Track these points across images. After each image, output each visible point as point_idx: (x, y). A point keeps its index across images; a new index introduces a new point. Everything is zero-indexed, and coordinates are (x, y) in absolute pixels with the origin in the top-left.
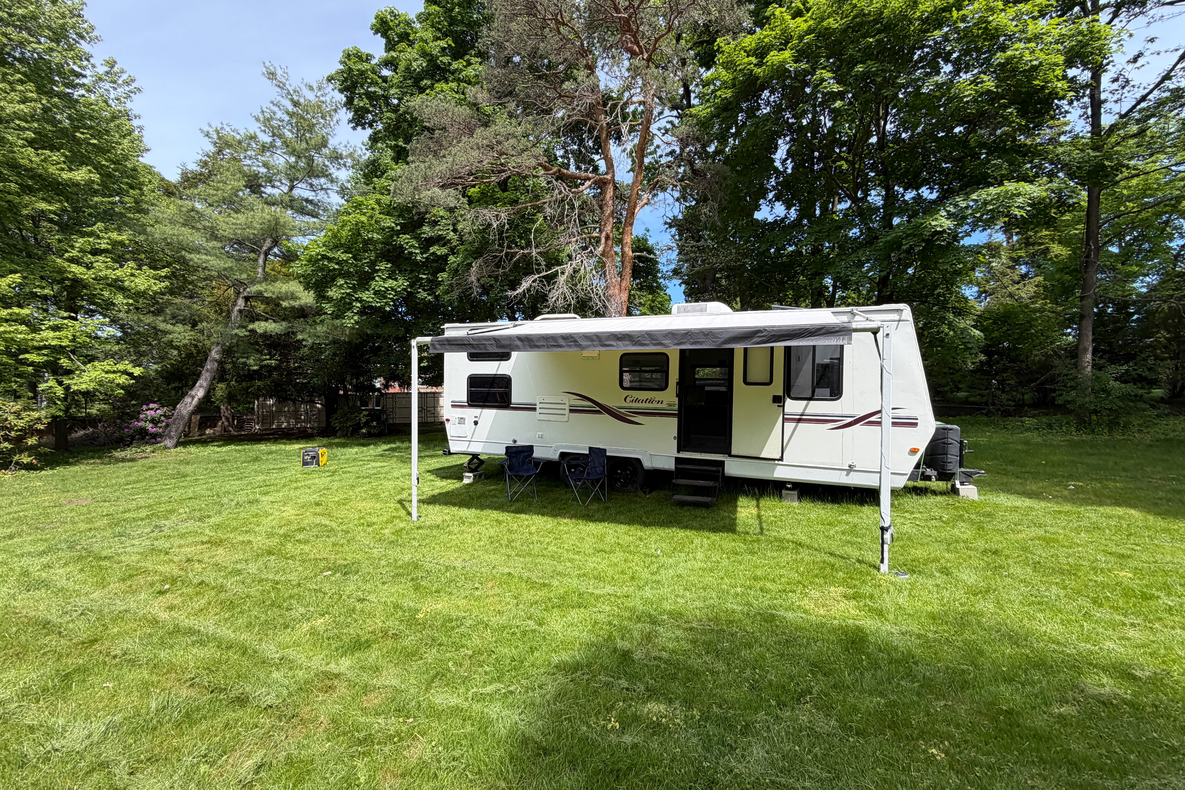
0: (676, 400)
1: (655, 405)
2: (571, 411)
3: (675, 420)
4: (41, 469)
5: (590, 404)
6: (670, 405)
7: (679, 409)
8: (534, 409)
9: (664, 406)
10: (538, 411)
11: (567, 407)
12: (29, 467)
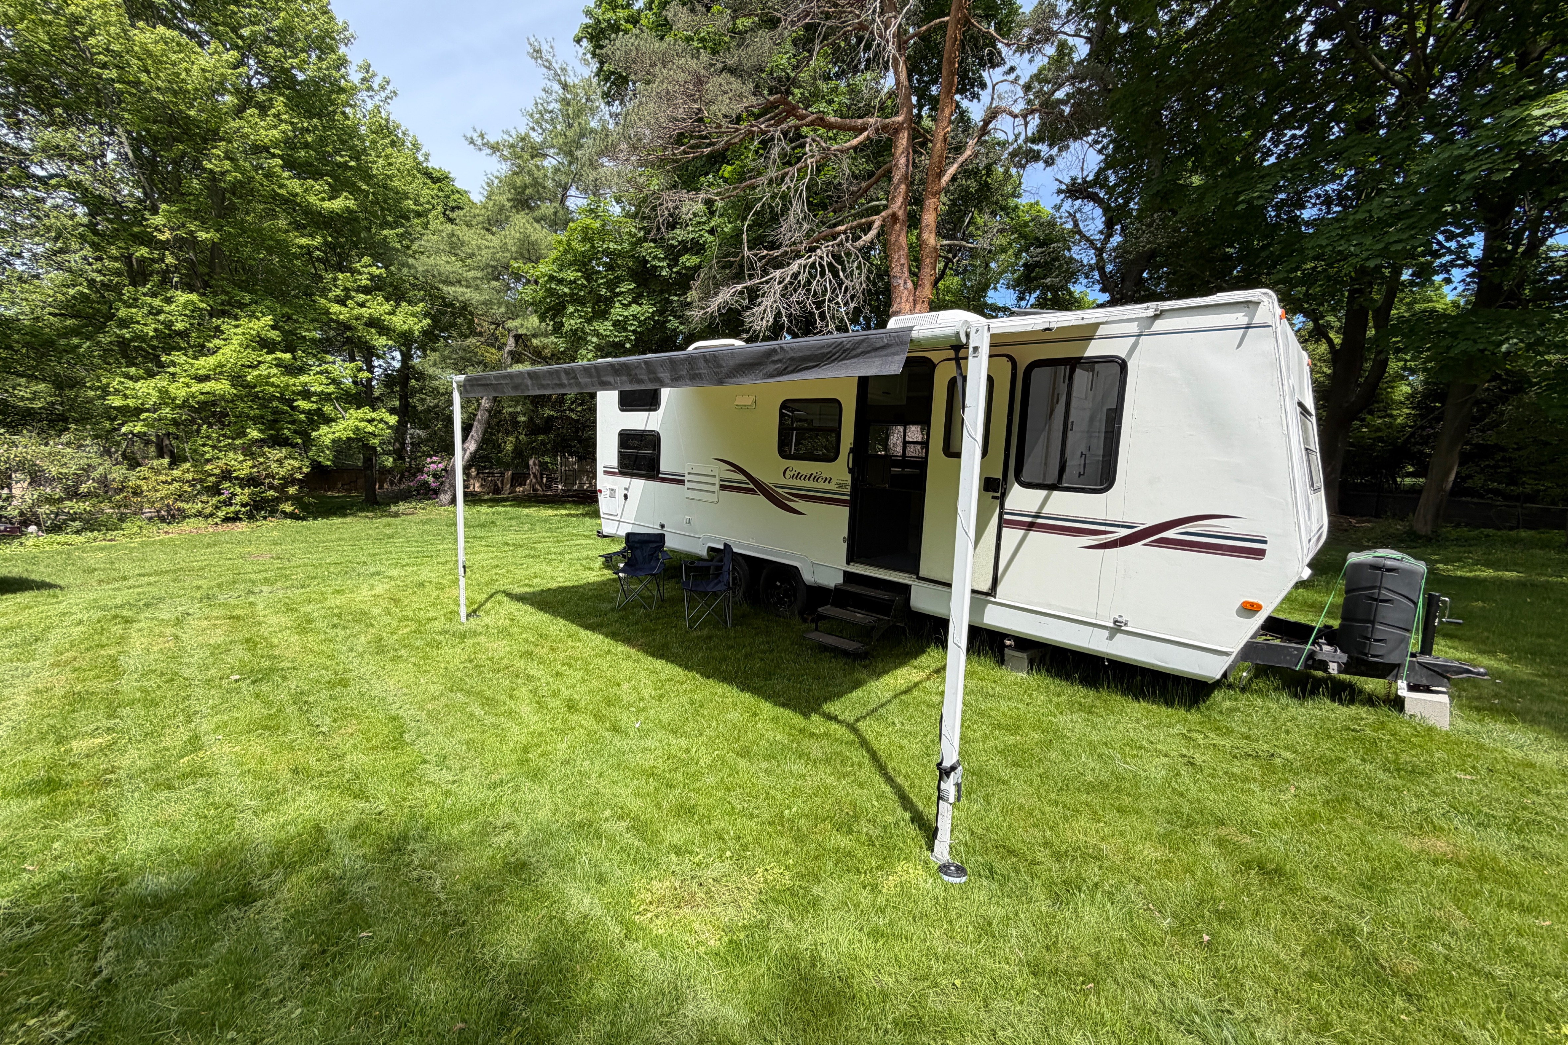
0: (848, 478)
1: (821, 485)
2: (723, 487)
3: (845, 511)
4: (304, 519)
5: (742, 477)
6: (840, 486)
7: (853, 493)
8: (682, 482)
9: (832, 487)
10: (687, 484)
11: (716, 481)
12: (292, 516)
